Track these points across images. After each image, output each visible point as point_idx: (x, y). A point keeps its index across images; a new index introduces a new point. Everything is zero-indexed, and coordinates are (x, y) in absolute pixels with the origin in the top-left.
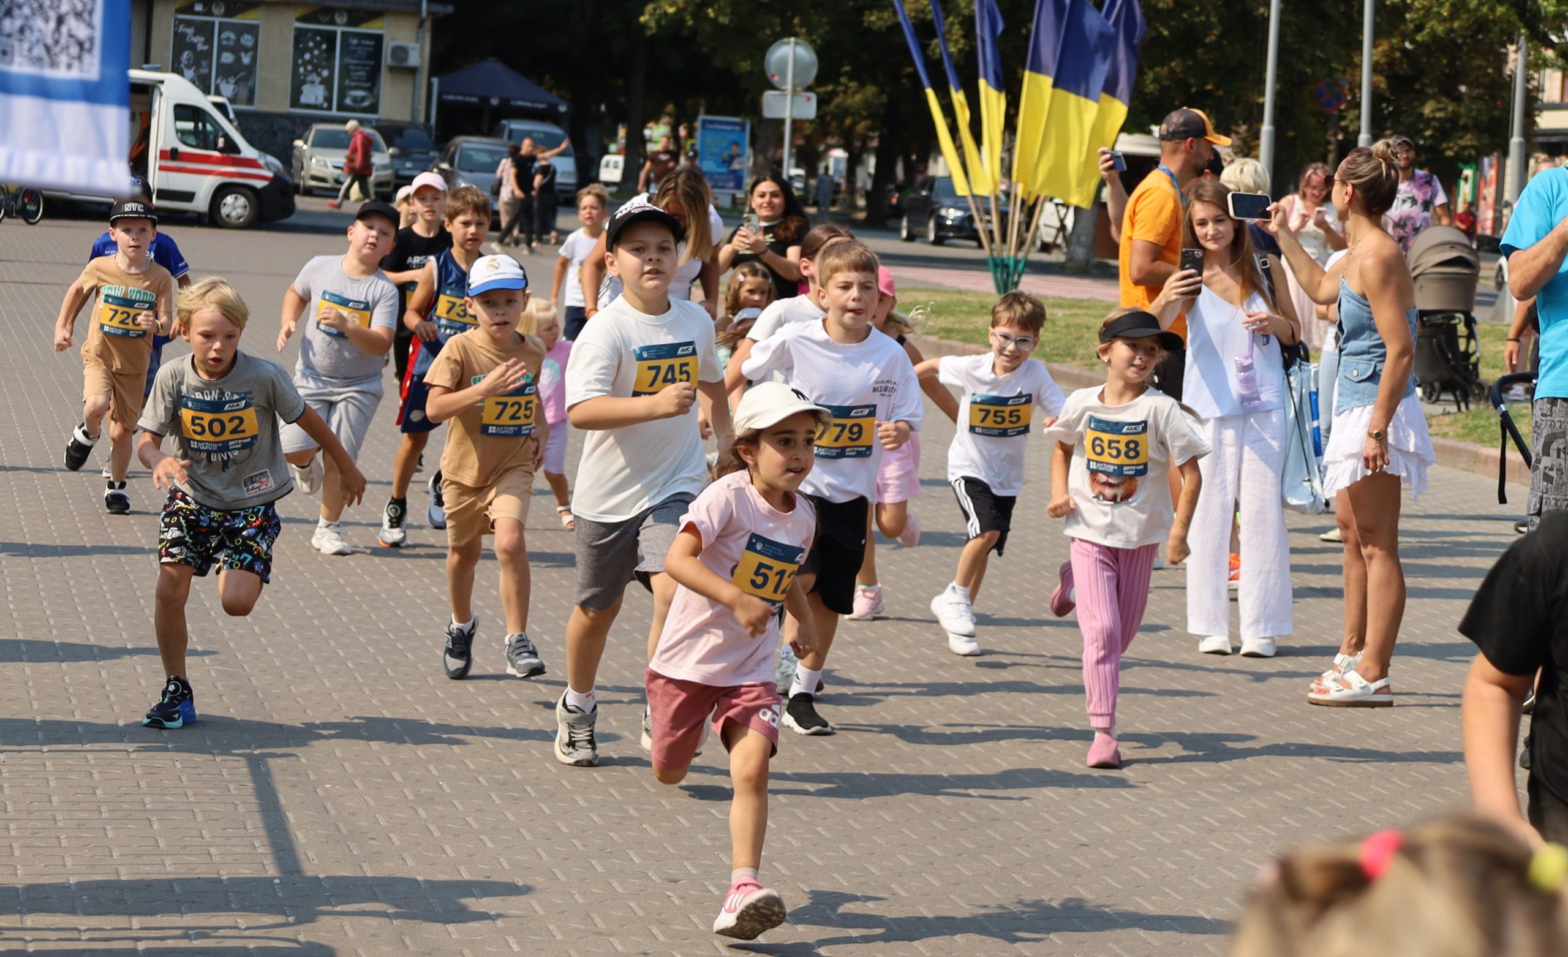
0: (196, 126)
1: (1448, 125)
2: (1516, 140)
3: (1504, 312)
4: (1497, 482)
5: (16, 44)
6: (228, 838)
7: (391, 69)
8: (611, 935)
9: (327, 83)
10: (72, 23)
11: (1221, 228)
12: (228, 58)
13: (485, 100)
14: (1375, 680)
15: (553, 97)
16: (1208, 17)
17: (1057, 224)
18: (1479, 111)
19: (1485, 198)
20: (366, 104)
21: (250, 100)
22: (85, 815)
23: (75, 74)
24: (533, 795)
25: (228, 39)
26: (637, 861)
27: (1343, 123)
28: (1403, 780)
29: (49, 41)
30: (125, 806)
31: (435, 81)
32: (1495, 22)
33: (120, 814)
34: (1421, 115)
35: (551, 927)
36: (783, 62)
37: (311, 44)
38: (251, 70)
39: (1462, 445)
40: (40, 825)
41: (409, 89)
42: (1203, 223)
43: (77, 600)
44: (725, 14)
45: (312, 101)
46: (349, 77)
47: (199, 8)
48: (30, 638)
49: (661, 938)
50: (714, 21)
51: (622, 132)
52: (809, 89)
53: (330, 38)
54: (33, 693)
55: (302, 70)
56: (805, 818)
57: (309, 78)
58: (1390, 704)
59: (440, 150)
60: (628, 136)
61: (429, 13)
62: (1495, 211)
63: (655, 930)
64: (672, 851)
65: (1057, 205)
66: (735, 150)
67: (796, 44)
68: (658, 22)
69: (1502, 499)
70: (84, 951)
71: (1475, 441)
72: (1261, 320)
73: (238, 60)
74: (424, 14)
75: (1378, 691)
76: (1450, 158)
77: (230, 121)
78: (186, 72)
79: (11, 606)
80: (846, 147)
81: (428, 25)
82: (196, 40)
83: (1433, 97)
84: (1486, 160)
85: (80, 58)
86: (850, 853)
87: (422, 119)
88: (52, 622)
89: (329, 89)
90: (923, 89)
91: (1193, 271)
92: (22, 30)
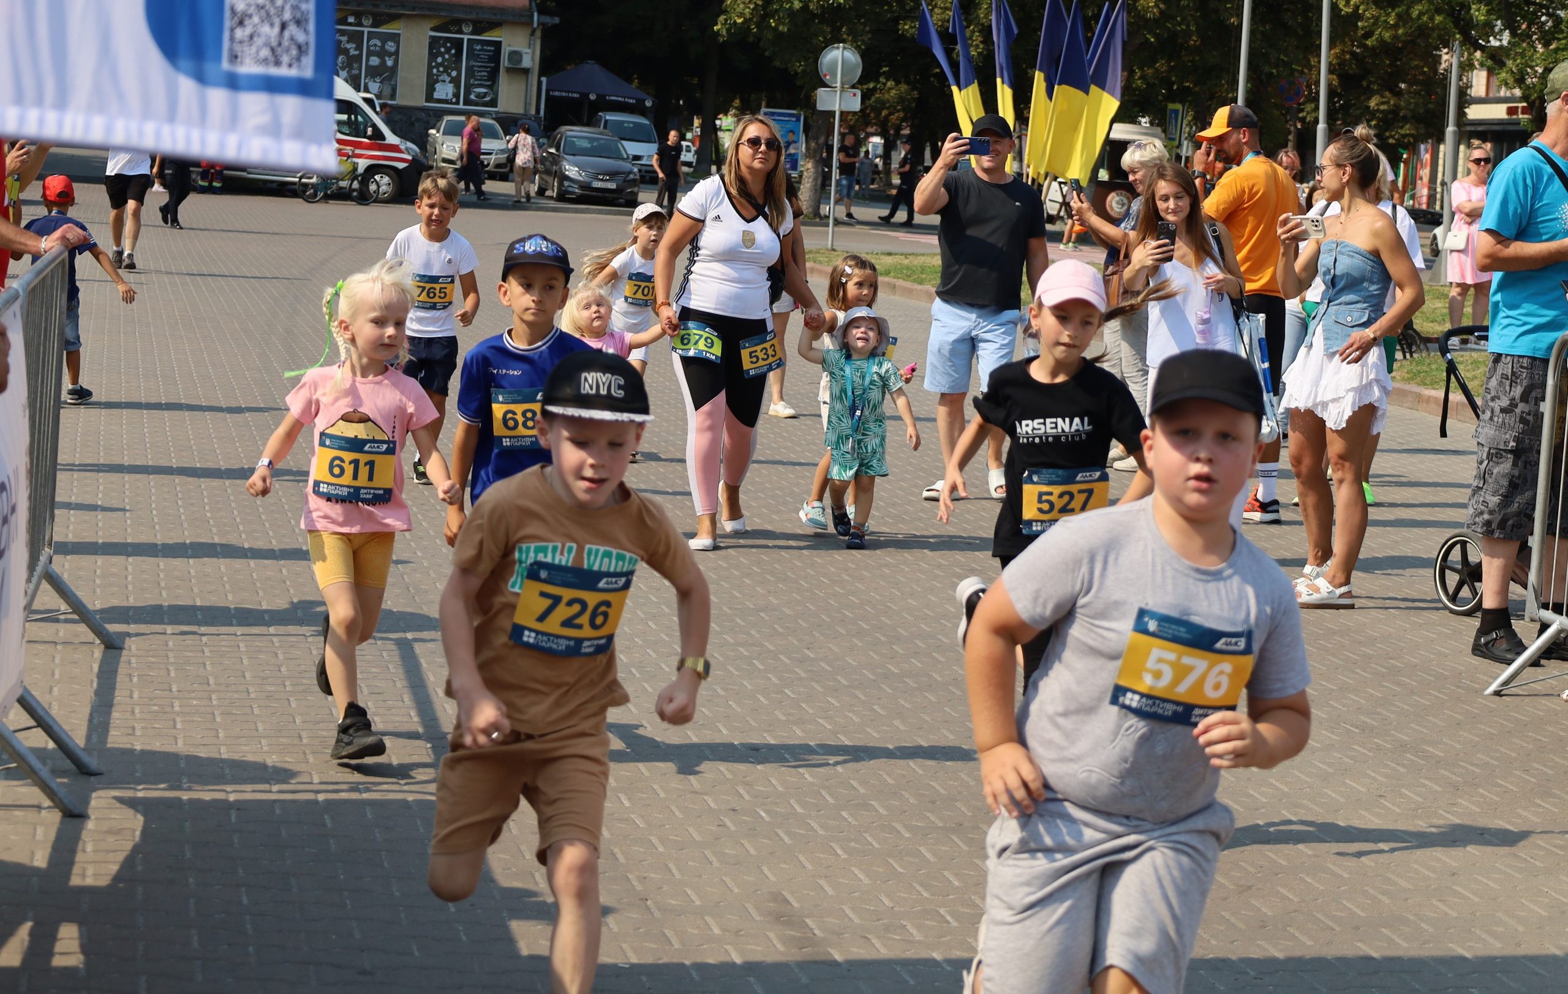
0: (349, 118)
1: (1390, 116)
2: (1450, 129)
3: (1440, 275)
4: (1439, 419)
5: (246, 49)
6: (389, 709)
7: (508, 70)
8: (706, 794)
9: (456, 82)
10: (292, 29)
11: (1180, 204)
12: (375, 61)
13: (585, 96)
14: (1341, 586)
15: (641, 94)
16: (1188, 26)
17: (1060, 200)
18: (1416, 104)
19: (1421, 178)
20: (488, 99)
21: (393, 96)
22: (273, 688)
23: (293, 72)
24: (638, 675)
25: (375, 45)
26: (725, 732)
27: (1301, 115)
28: (1365, 671)
29: (274, 43)
30: (305, 681)
31: (544, 79)
32: (1433, 29)
33: (301, 688)
34: (1369, 107)
35: (655, 787)
36: (834, 63)
37: (443, 50)
38: (394, 70)
39: (1407, 387)
40: (236, 696)
41: (523, 87)
42: (1166, 198)
43: (261, 510)
44: (784, 24)
45: (444, 97)
46: (473, 76)
47: (351, 20)
48: (224, 542)
49: (747, 797)
50: (776, 29)
51: (697, 122)
52: (853, 87)
53: (458, 44)
54: (227, 586)
55: (435, 71)
56: (863, 698)
57: (441, 78)
58: (1352, 607)
59: (548, 137)
60: (702, 126)
61: (539, 24)
62: (1430, 188)
63: (741, 791)
64: (753, 724)
65: (1060, 183)
66: (791, 137)
67: (844, 48)
68: (728, 30)
69: (1443, 434)
70: (275, 801)
71: (1418, 385)
72: (1218, 282)
73: (383, 62)
74: (535, 25)
75: (1342, 596)
76: (1392, 144)
77: (377, 113)
78: (341, 72)
79: (209, 515)
80: (883, 134)
81: (538, 33)
82: (348, 46)
83: (1378, 92)
84: (1422, 147)
85: (298, 59)
86: (902, 727)
87: (533, 112)
88: (241, 528)
89: (458, 87)
90: (949, 86)
91: (1167, 241)
92: (251, 37)
